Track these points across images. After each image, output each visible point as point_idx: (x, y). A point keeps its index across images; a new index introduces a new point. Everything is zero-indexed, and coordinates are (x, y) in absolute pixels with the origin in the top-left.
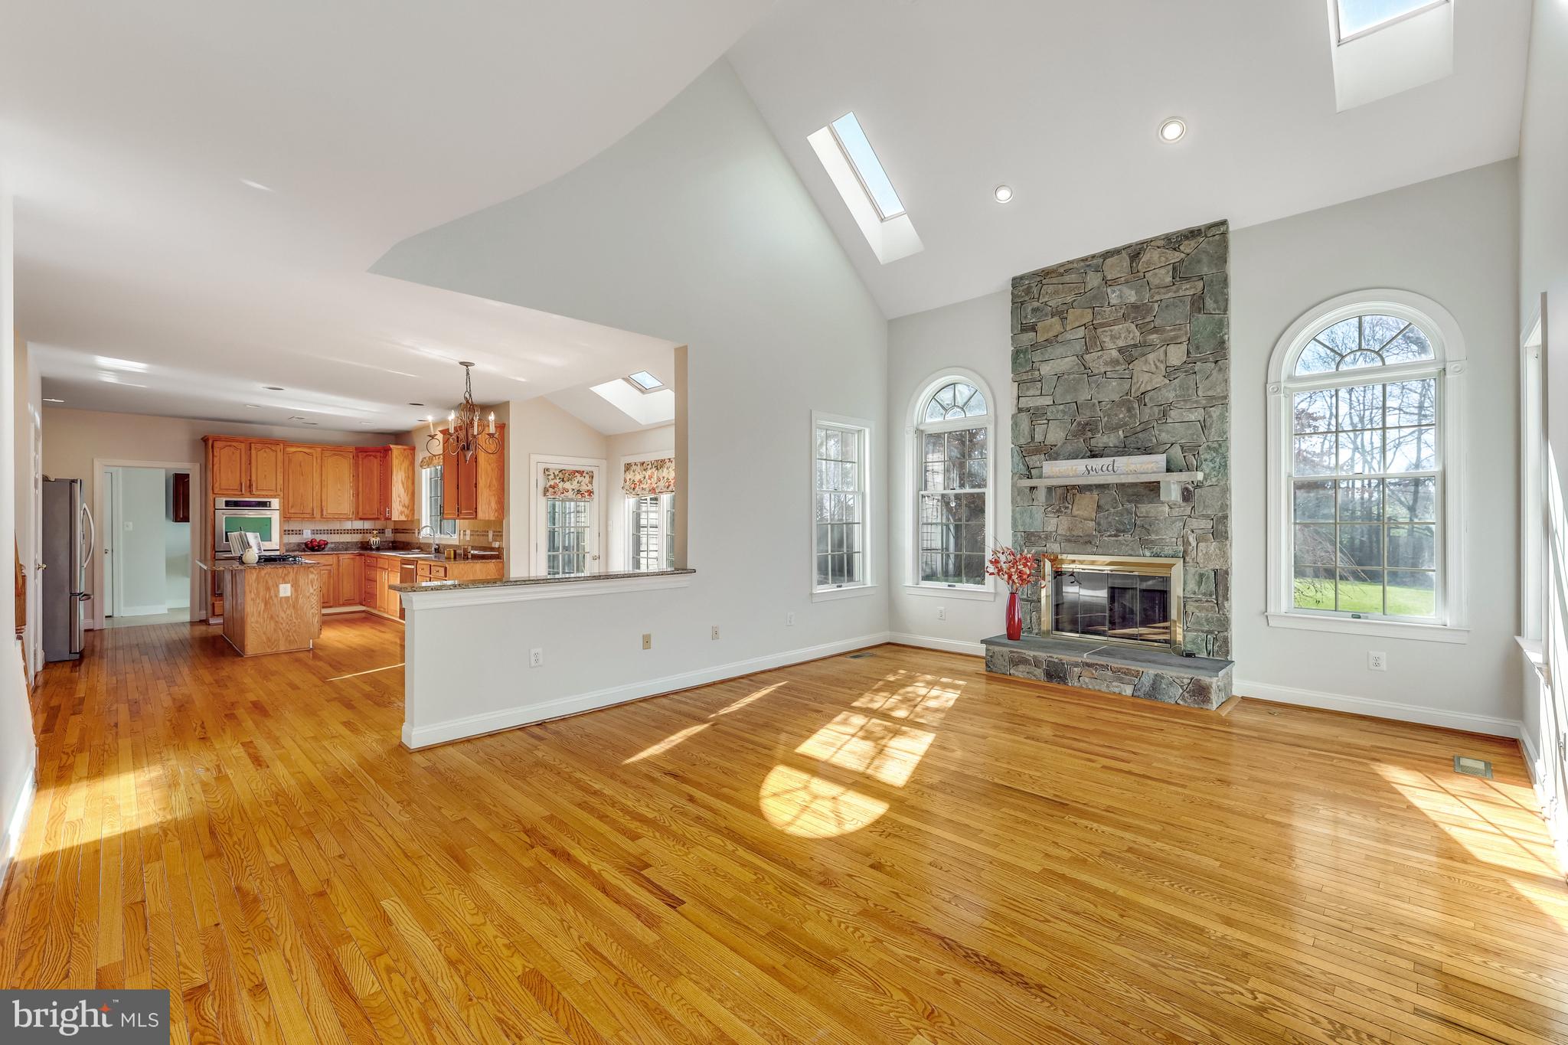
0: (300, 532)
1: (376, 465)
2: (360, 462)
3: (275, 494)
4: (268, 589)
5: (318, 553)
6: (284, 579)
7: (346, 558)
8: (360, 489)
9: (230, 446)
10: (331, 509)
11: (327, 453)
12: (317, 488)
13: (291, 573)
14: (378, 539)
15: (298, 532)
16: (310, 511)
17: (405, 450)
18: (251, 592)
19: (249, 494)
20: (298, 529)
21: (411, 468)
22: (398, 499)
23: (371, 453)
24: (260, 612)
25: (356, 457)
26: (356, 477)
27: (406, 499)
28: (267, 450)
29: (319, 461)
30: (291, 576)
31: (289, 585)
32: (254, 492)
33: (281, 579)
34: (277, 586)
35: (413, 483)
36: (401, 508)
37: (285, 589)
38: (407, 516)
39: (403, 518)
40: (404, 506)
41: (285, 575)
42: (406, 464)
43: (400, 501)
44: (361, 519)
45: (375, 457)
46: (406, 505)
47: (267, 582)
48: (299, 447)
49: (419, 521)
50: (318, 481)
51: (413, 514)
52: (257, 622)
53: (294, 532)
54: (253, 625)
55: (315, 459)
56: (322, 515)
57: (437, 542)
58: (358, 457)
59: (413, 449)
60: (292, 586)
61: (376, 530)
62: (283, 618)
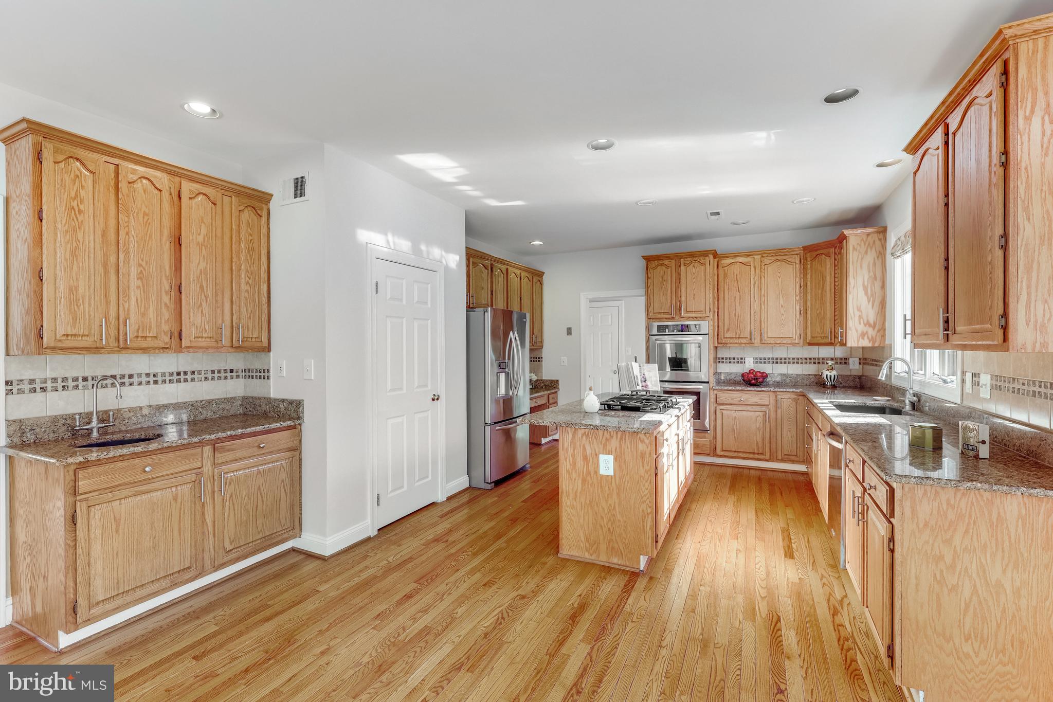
0: (741, 361)
1: (828, 267)
2: (809, 266)
3: (704, 315)
4: (585, 458)
5: (755, 388)
6: (605, 446)
7: (786, 397)
8: (809, 304)
9: (662, 265)
10: (772, 332)
11: (767, 260)
12: (756, 305)
13: (615, 437)
14: (834, 373)
15: (740, 360)
16: (747, 335)
17: (868, 235)
18: (566, 460)
19: (678, 317)
20: (740, 357)
21: (879, 263)
22: (857, 313)
23: (821, 252)
24: (576, 492)
25: (803, 261)
26: (804, 287)
27: (871, 314)
28: (696, 264)
29: (758, 271)
30: (614, 443)
31: (611, 458)
32: (683, 315)
33: (601, 447)
34: (597, 455)
35: (883, 286)
36: (861, 328)
37: (606, 462)
38: (872, 340)
39: (866, 343)
40: (868, 324)
41: (607, 440)
42: (871, 256)
43: (860, 317)
44: (810, 344)
45: (828, 255)
46: (872, 322)
47: (584, 446)
48: (735, 257)
49: (890, 347)
50: (757, 297)
51: (883, 336)
52: (573, 507)
53: (736, 360)
54: (568, 509)
55: (753, 269)
56: (761, 340)
57: (917, 389)
58: (806, 259)
59: (884, 231)
60: (615, 459)
61: (832, 359)
62: (603, 509)
